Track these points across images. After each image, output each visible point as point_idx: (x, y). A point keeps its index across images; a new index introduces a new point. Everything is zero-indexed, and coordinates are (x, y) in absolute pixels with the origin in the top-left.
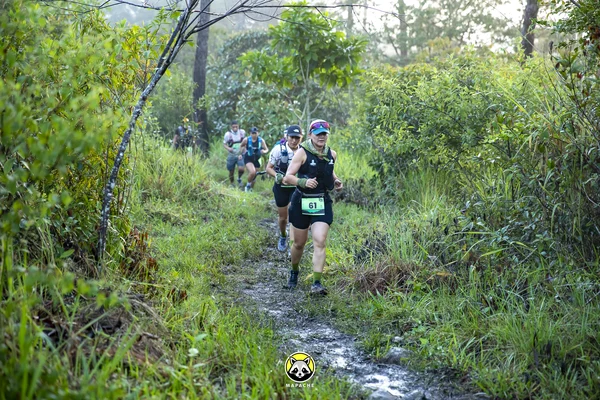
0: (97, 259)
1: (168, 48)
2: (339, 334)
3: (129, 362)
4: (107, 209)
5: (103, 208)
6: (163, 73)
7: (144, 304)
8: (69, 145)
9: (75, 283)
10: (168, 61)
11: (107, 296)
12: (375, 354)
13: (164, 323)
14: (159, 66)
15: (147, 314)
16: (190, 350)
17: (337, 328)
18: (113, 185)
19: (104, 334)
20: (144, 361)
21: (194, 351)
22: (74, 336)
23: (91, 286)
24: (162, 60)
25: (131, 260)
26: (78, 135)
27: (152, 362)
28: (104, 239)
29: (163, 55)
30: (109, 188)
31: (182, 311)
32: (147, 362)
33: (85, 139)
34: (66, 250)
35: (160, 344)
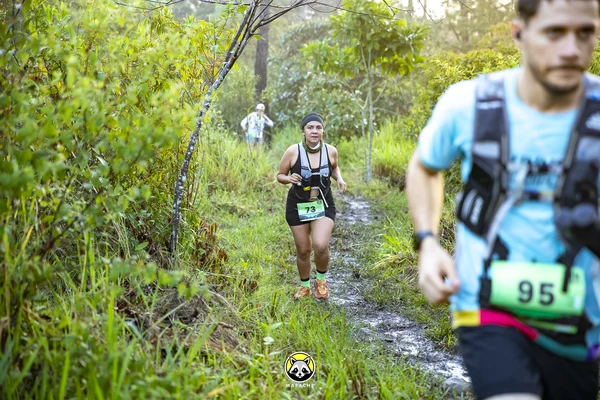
0: (170, 250)
1: (235, 43)
2: (408, 323)
3: (207, 351)
4: (179, 202)
5: (175, 201)
6: (230, 67)
7: (218, 295)
8: (149, 140)
9: (157, 274)
10: (235, 55)
11: (188, 286)
12: (446, 342)
13: (237, 313)
14: (227, 60)
15: (222, 305)
16: (265, 339)
17: (407, 316)
18: (184, 178)
19: (181, 324)
20: (221, 350)
21: (269, 340)
22: (154, 326)
23: (172, 276)
24: (229, 54)
25: (202, 252)
26: (158, 130)
27: (228, 351)
28: (177, 231)
29: (231, 49)
30: (181, 181)
31: (253, 301)
32: (224, 351)
33: (165, 133)
34: (140, 242)
35: (234, 333)
